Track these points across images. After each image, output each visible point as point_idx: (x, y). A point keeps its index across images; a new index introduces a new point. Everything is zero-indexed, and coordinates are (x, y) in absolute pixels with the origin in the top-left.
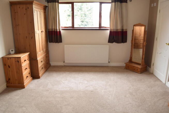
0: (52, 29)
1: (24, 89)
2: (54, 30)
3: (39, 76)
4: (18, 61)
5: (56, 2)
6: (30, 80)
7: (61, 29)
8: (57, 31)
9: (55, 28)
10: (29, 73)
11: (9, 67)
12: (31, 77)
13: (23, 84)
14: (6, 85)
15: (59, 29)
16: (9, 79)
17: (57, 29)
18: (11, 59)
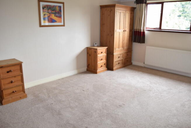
0: (137, 29)
1: (96, 74)
2: (138, 30)
3: (113, 69)
4: (96, 52)
5: (144, 3)
6: (104, 70)
7: (145, 29)
8: (141, 32)
9: (140, 29)
10: (105, 64)
11: (90, 55)
12: (107, 67)
13: (97, 70)
14: (87, 69)
15: (144, 30)
16: (89, 65)
17: (141, 30)
18: (92, 49)
